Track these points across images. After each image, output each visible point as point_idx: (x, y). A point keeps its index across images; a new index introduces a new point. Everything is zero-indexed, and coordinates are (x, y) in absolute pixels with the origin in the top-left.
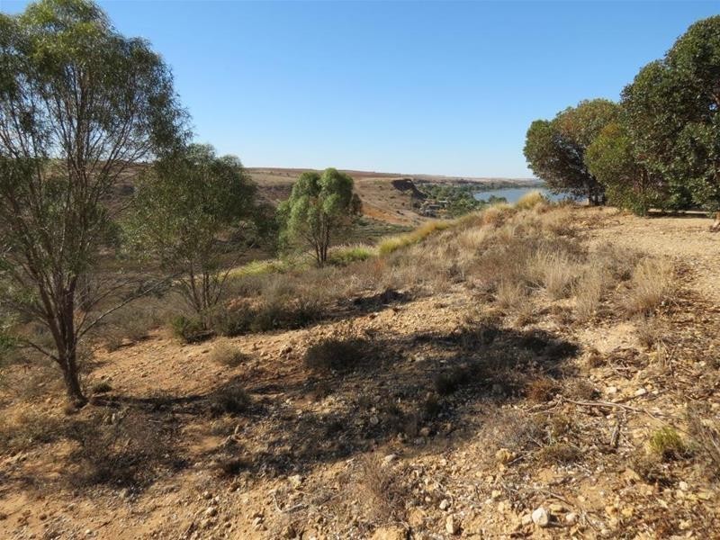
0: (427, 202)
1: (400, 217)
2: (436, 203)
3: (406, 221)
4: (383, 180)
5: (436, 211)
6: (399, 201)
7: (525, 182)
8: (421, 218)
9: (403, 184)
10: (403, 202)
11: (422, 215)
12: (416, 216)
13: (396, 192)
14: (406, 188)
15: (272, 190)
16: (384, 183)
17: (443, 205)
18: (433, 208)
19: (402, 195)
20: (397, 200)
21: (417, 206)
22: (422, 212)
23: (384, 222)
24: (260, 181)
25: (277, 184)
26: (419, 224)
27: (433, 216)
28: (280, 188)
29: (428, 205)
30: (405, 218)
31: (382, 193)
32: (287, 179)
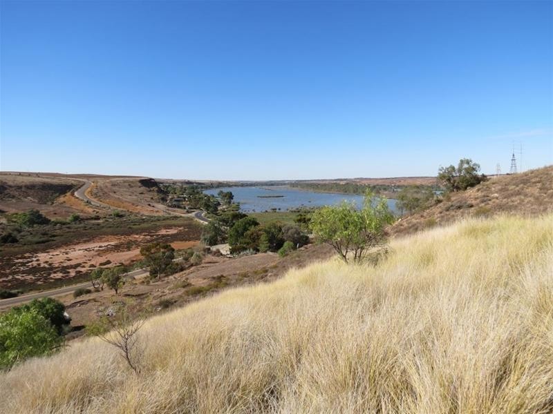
0: (170, 197)
1: (151, 208)
3: (157, 212)
4: (131, 179)
5: (181, 203)
6: (148, 196)
8: (170, 209)
9: (148, 183)
10: (151, 196)
11: (169, 206)
12: (167, 208)
13: (143, 189)
14: (152, 187)
15: (23, 189)
16: (132, 182)
17: (184, 198)
18: (175, 200)
19: (150, 191)
20: (146, 195)
21: (164, 200)
22: (170, 204)
23: (139, 213)
24: (10, 181)
25: (28, 184)
26: (170, 214)
27: (179, 207)
28: (31, 187)
29: (172, 198)
30: (156, 210)
31: (131, 189)
32: (38, 180)
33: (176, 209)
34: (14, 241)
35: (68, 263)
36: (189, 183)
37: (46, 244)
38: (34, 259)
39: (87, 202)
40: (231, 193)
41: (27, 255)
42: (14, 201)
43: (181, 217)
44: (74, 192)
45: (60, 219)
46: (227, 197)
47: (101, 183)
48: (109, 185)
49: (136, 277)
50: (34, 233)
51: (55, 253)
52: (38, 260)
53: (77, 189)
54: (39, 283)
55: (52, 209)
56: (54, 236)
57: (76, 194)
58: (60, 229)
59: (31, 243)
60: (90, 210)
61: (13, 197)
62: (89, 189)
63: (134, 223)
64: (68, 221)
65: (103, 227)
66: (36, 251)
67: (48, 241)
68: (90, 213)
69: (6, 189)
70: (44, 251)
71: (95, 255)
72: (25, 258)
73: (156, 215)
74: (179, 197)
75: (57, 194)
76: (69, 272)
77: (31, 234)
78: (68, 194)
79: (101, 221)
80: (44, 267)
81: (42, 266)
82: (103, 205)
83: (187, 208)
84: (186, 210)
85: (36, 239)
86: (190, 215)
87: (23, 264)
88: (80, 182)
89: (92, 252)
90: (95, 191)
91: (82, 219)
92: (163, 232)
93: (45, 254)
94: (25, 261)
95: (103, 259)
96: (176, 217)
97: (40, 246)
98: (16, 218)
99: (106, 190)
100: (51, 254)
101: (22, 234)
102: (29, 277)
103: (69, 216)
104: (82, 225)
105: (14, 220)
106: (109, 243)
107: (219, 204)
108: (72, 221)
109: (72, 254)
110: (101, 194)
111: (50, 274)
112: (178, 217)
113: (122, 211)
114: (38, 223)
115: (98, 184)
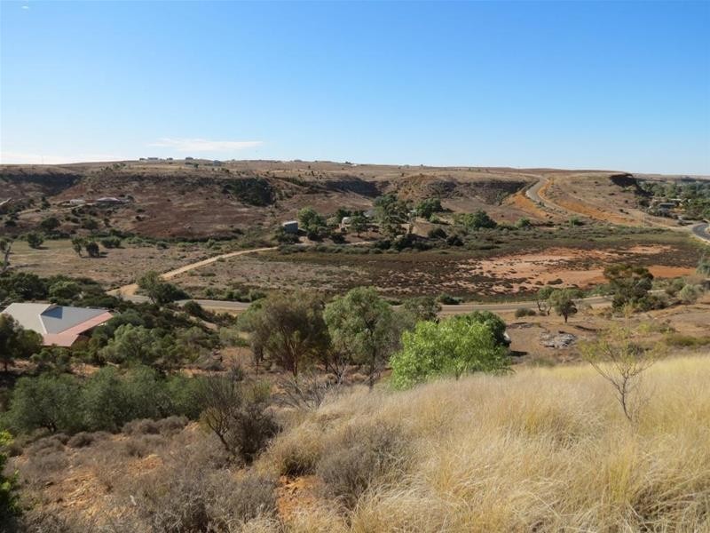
0: (654, 201)
1: (625, 216)
3: (632, 220)
4: (599, 175)
5: (671, 210)
6: (621, 198)
8: (653, 217)
9: (623, 180)
10: (625, 199)
11: (651, 214)
12: (648, 216)
13: (615, 188)
14: (628, 185)
15: (472, 187)
16: (600, 178)
17: (678, 203)
18: (662, 206)
19: (624, 191)
20: (619, 197)
21: (644, 204)
22: (653, 211)
23: (605, 221)
24: (460, 178)
25: (477, 181)
26: (651, 225)
27: (667, 216)
28: (480, 184)
29: (657, 203)
30: (631, 218)
31: (598, 189)
32: (488, 176)
33: (663, 219)
34: (460, 244)
35: (512, 276)
36: (687, 180)
37: (491, 250)
38: (478, 267)
39: (540, 203)
41: (470, 261)
42: (462, 199)
43: (669, 230)
44: (525, 190)
45: (507, 223)
47: (558, 179)
48: (568, 183)
49: (594, 306)
50: (479, 237)
51: (499, 263)
52: (481, 268)
53: (529, 188)
54: (480, 293)
55: (499, 210)
56: (500, 243)
57: (527, 193)
58: (507, 235)
59: (476, 248)
60: (543, 214)
61: (462, 195)
62: (544, 188)
63: (597, 234)
64: (515, 226)
65: (556, 236)
66: (479, 258)
67: (493, 248)
68: (542, 218)
69: (455, 186)
70: (488, 258)
71: (544, 271)
72: (468, 264)
73: (630, 226)
74: (668, 201)
75: (507, 193)
76: (512, 287)
77: (476, 237)
78: (519, 193)
79: (554, 229)
80: (486, 277)
81: (485, 275)
82: (559, 208)
83: (680, 218)
84: (677, 221)
85: (481, 244)
86: (684, 228)
87: (467, 271)
88: (533, 178)
89: (541, 266)
90: (550, 190)
91: (532, 225)
92: (639, 250)
93: (488, 263)
94: (469, 267)
95: (553, 277)
96: (660, 231)
97: (486, 253)
98: (462, 218)
99: (563, 189)
100: (495, 262)
101: (468, 236)
102: (471, 286)
103: (517, 220)
104: (532, 232)
105: (461, 221)
106: (562, 258)
108: (520, 227)
109: (517, 267)
110: (557, 194)
111: (492, 286)
112: (663, 231)
113: (583, 217)
114: (484, 226)
115: (555, 182)
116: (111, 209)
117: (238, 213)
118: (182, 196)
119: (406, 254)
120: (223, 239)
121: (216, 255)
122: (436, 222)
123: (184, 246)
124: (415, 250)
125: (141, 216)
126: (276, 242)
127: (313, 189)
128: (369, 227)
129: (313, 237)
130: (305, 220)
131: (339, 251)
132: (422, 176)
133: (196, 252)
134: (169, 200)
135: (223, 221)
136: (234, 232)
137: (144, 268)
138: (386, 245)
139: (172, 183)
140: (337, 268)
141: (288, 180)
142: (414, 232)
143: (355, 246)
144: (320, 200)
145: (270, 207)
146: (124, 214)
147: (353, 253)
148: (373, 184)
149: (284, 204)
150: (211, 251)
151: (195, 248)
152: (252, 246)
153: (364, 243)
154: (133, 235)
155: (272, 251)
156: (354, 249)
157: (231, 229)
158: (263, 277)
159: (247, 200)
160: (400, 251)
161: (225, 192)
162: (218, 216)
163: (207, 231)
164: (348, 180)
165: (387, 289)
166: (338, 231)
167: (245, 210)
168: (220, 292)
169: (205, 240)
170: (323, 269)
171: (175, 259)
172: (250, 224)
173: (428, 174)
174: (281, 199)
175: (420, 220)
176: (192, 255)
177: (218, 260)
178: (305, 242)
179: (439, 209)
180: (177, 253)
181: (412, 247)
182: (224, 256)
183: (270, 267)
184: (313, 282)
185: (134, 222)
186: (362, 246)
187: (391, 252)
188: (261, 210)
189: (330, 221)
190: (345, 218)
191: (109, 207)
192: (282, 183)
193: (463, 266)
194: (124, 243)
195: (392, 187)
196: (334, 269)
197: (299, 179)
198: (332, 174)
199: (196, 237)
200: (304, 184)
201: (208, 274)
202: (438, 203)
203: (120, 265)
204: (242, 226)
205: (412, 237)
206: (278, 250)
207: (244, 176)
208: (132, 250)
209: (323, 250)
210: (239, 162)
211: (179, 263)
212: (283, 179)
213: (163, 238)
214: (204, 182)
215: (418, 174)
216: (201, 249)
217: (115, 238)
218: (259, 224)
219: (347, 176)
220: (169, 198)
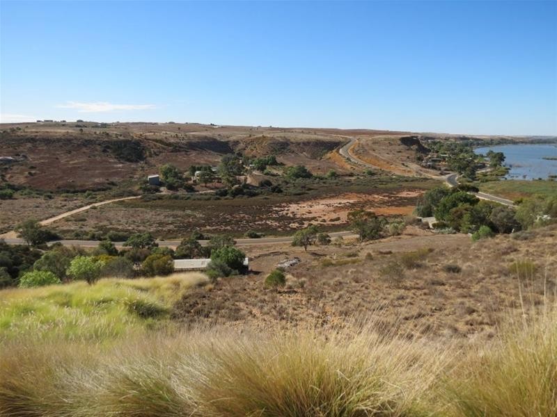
0: (429, 156)
1: (404, 168)
2: (438, 157)
3: (409, 172)
4: (393, 137)
5: (437, 163)
6: (405, 154)
7: (522, 139)
8: (424, 169)
9: (409, 141)
10: (408, 155)
11: (423, 166)
12: (421, 168)
13: (403, 147)
14: (412, 144)
15: (301, 146)
16: (393, 140)
17: (444, 158)
18: (433, 161)
19: (408, 150)
20: (404, 154)
21: (420, 159)
23: (390, 172)
24: (293, 138)
25: (305, 141)
26: (421, 175)
27: (434, 168)
28: (307, 143)
29: (430, 158)
30: (409, 169)
31: (390, 148)
32: (313, 137)
33: (430, 170)
34: (280, 191)
35: (308, 215)
37: (302, 196)
38: (286, 209)
39: (348, 159)
40: (502, 154)
41: (283, 204)
43: (431, 179)
44: (339, 149)
45: (320, 173)
46: (497, 158)
47: (364, 140)
48: (370, 143)
52: (288, 210)
53: (343, 146)
54: (279, 229)
56: (310, 189)
57: (341, 150)
58: (318, 183)
59: (291, 194)
60: (349, 167)
62: (352, 147)
63: (381, 182)
64: (326, 176)
65: (353, 184)
66: (290, 202)
67: (303, 194)
68: (347, 169)
69: (289, 145)
70: (297, 202)
71: (331, 211)
73: (406, 175)
76: (304, 224)
78: (334, 151)
79: (353, 178)
82: (360, 162)
83: (443, 169)
84: (440, 172)
85: (296, 191)
86: (442, 177)
88: (346, 139)
90: (357, 148)
91: (338, 176)
94: (280, 210)
96: (426, 179)
97: (296, 198)
99: (366, 148)
100: (300, 205)
101: (288, 185)
102: (275, 224)
103: (328, 171)
104: (336, 181)
105: (289, 172)
106: (348, 201)
107: (483, 166)
108: (329, 177)
110: (361, 151)
111: (290, 223)
112: (427, 179)
113: (375, 169)
114: (303, 177)
115: (361, 142)
116: (7, 166)
117: (113, 168)
118: (69, 155)
119: (239, 200)
120: (99, 190)
121: (91, 203)
122: (267, 174)
123: (67, 197)
124: (246, 196)
125: (33, 172)
126: (141, 192)
127: (176, 148)
128: (215, 179)
129: (171, 187)
130: (165, 174)
131: (188, 198)
132: (264, 137)
133: (75, 202)
134: (57, 159)
135: (102, 175)
136: (109, 184)
137: (29, 215)
138: (224, 193)
139: (61, 144)
140: (182, 212)
141: (156, 141)
142: (248, 182)
143: (201, 194)
144: (181, 157)
145: (142, 163)
146: (19, 171)
147: (198, 199)
148: (227, 143)
149: (152, 160)
150: (87, 201)
151: (75, 198)
152: (121, 195)
153: (209, 191)
154: (25, 188)
155: (136, 199)
156: (199, 197)
157: (107, 182)
158: (123, 221)
159: (123, 158)
160: (234, 197)
161: (104, 151)
162: (97, 171)
163: (87, 184)
164: (206, 140)
165: (214, 228)
166: (191, 182)
167: (121, 165)
168: (86, 234)
169: (84, 191)
170: (171, 213)
171: (58, 208)
172: (123, 177)
173: (268, 136)
174: (151, 156)
175: (256, 173)
176: (71, 204)
177: (91, 208)
178: (164, 191)
179: (274, 163)
180: (60, 202)
181: (244, 194)
182: (96, 205)
183: (131, 212)
184: (161, 224)
185: (26, 177)
186: (206, 194)
187: (226, 199)
188: (133, 166)
189: (186, 174)
190: (197, 172)
191: (5, 164)
192: (152, 144)
193: (277, 209)
194: (16, 195)
195: (242, 145)
196: (180, 213)
197: (165, 140)
198: (194, 136)
199: (77, 189)
200: (169, 145)
201: (80, 219)
202: (274, 159)
203: (10, 213)
204: (115, 179)
205: (247, 186)
206: (141, 198)
207: (122, 138)
208: (22, 200)
209: (176, 198)
210: (122, 124)
211: (59, 211)
212: (154, 140)
213: (50, 190)
214: (87, 143)
215: (261, 135)
216: (80, 199)
217: (9, 191)
218: (131, 177)
219: (206, 137)
220: (58, 157)
